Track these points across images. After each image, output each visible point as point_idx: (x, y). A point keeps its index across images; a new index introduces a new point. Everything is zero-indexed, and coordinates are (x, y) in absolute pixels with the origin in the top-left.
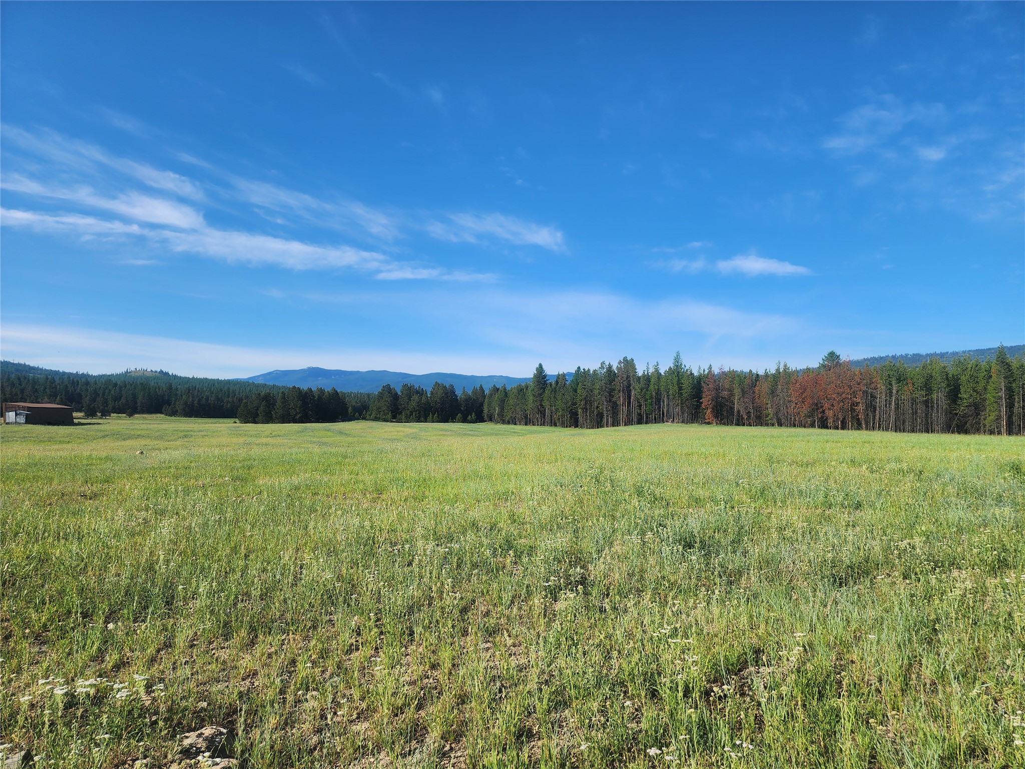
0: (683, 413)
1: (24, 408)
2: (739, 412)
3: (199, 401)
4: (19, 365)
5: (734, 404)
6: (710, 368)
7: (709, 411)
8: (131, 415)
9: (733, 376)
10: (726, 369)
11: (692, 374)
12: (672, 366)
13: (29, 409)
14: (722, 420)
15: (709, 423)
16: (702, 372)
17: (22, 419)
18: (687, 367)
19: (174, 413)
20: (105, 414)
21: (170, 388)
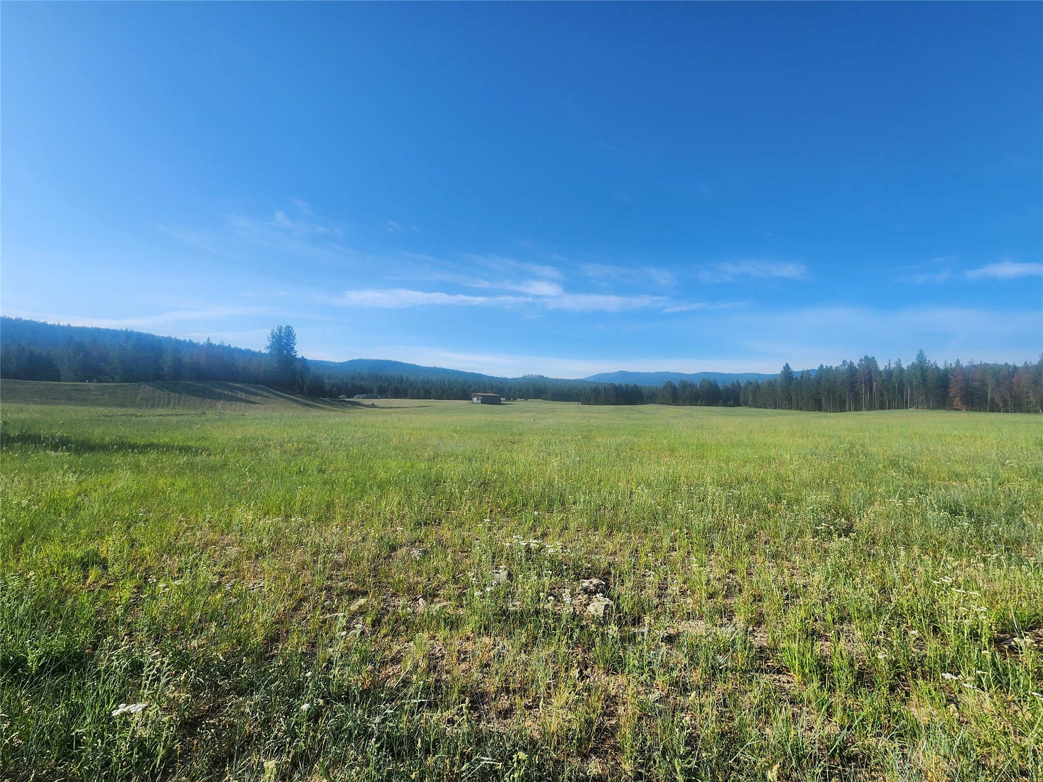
0: (928, 401)
1: (480, 396)
2: (993, 400)
3: (559, 392)
4: (478, 374)
5: (988, 393)
6: (958, 361)
7: (958, 399)
8: (526, 400)
9: (985, 369)
10: (977, 363)
11: (937, 368)
12: (915, 361)
13: (482, 396)
14: (972, 407)
15: (957, 410)
16: (949, 365)
17: (479, 401)
18: (932, 362)
19: (546, 399)
20: (515, 399)
21: (545, 385)
